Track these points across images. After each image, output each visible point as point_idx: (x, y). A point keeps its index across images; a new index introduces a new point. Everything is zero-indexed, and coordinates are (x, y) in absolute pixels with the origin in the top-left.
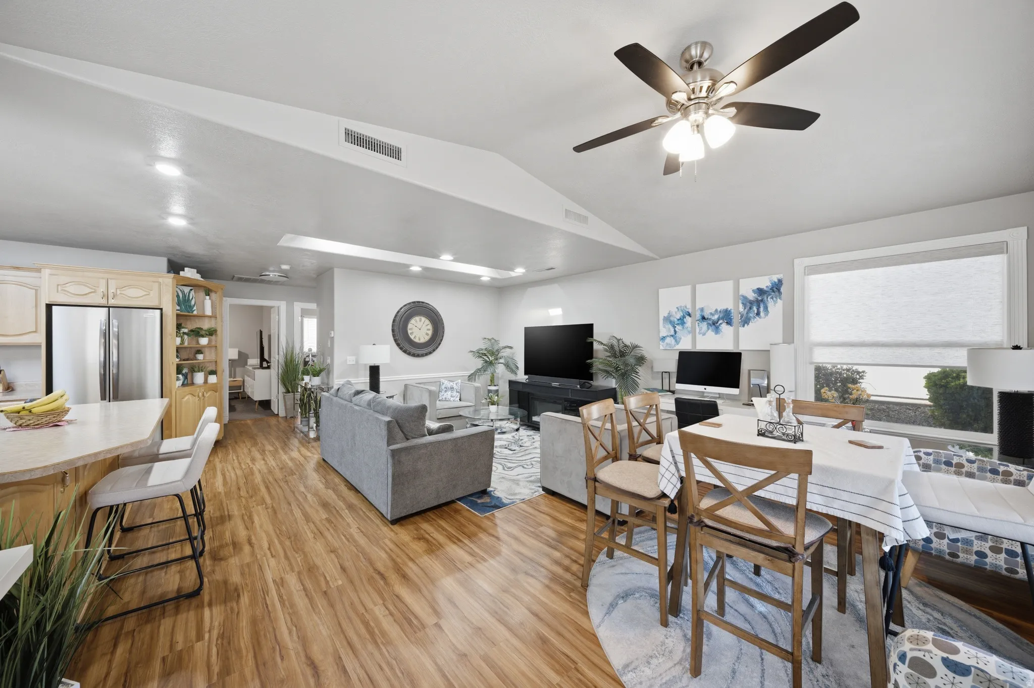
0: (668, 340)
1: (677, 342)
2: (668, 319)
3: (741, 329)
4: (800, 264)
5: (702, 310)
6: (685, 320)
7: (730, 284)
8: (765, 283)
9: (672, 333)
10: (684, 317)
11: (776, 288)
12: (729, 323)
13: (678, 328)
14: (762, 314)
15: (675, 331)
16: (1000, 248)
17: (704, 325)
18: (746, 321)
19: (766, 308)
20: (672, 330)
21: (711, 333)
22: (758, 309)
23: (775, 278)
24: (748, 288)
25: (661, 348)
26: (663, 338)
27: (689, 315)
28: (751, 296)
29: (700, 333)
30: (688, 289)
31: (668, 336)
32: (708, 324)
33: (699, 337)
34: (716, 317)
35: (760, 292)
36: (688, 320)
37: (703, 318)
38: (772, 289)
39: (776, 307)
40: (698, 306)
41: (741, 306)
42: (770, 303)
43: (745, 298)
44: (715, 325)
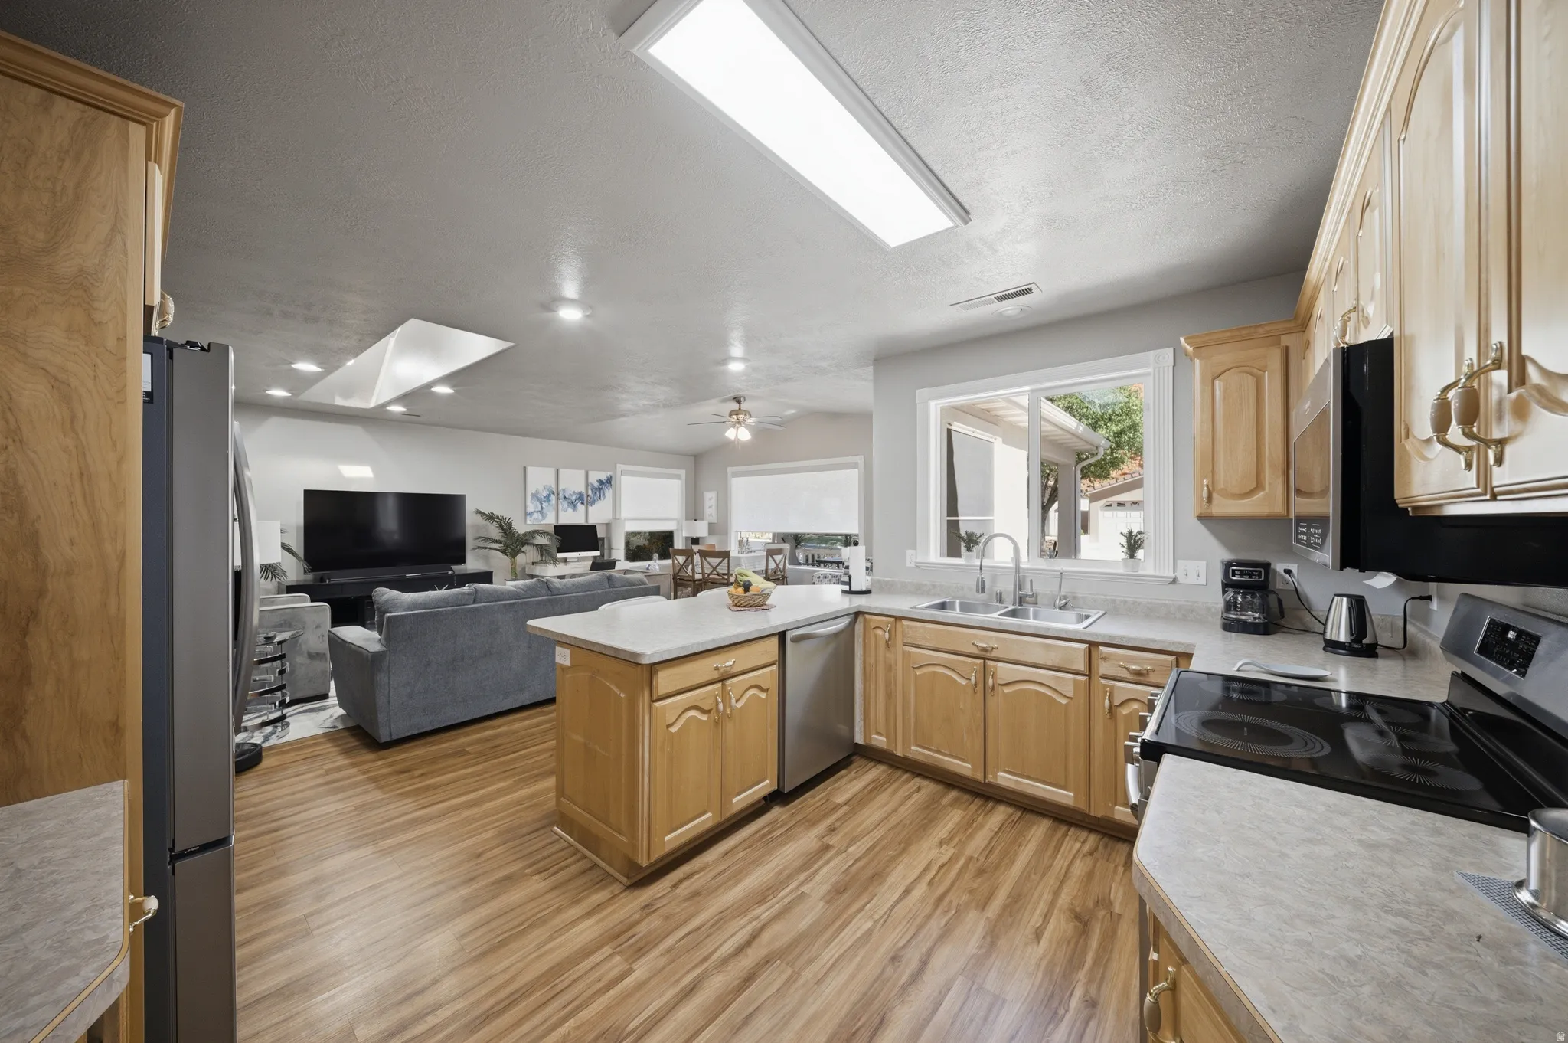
0: (536, 515)
1: (544, 517)
2: (535, 496)
3: (590, 508)
4: (620, 467)
5: (564, 490)
6: (550, 498)
7: (583, 472)
8: (603, 476)
9: (540, 509)
10: (550, 495)
11: (609, 481)
12: (582, 503)
13: (545, 505)
14: (602, 498)
15: (542, 507)
16: (678, 477)
17: (565, 504)
18: (593, 502)
19: (604, 495)
20: (539, 506)
21: (570, 510)
22: (600, 493)
23: (609, 474)
24: (595, 477)
25: (528, 522)
26: (531, 513)
27: (554, 494)
28: (596, 485)
29: (562, 510)
30: (552, 471)
31: (535, 512)
32: (568, 503)
33: (561, 513)
34: (574, 498)
35: (601, 482)
36: (553, 498)
37: (565, 497)
38: (607, 481)
39: (608, 493)
40: (560, 488)
41: (590, 491)
42: (606, 491)
43: (593, 485)
44: (573, 504)
